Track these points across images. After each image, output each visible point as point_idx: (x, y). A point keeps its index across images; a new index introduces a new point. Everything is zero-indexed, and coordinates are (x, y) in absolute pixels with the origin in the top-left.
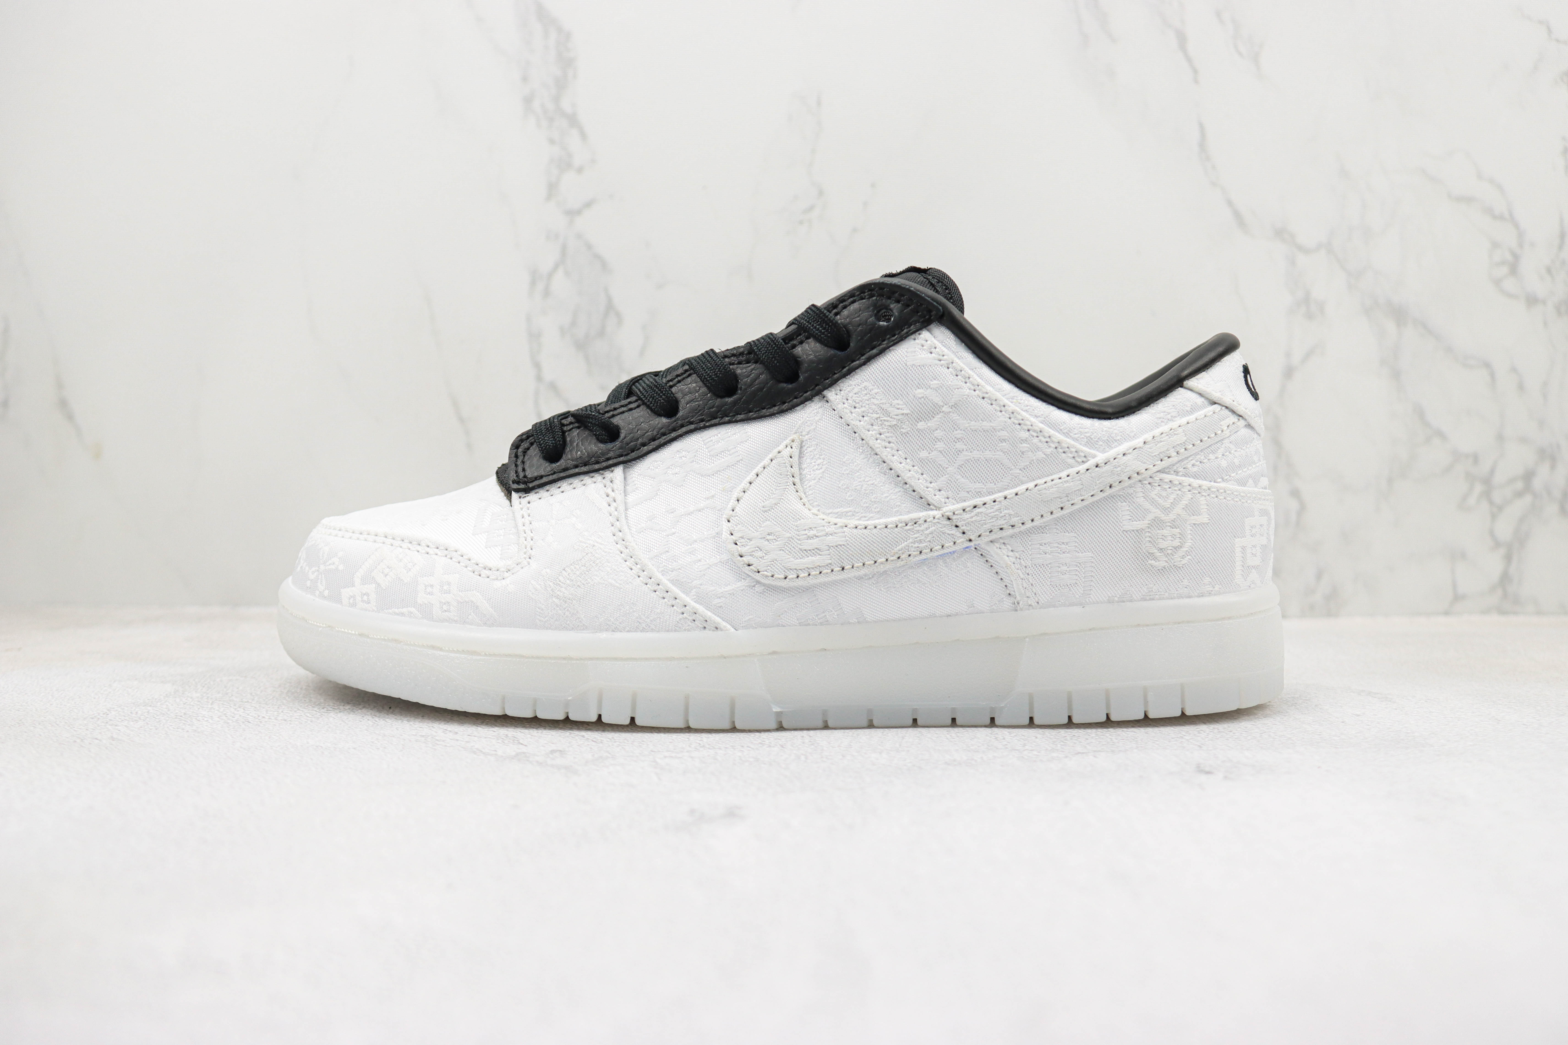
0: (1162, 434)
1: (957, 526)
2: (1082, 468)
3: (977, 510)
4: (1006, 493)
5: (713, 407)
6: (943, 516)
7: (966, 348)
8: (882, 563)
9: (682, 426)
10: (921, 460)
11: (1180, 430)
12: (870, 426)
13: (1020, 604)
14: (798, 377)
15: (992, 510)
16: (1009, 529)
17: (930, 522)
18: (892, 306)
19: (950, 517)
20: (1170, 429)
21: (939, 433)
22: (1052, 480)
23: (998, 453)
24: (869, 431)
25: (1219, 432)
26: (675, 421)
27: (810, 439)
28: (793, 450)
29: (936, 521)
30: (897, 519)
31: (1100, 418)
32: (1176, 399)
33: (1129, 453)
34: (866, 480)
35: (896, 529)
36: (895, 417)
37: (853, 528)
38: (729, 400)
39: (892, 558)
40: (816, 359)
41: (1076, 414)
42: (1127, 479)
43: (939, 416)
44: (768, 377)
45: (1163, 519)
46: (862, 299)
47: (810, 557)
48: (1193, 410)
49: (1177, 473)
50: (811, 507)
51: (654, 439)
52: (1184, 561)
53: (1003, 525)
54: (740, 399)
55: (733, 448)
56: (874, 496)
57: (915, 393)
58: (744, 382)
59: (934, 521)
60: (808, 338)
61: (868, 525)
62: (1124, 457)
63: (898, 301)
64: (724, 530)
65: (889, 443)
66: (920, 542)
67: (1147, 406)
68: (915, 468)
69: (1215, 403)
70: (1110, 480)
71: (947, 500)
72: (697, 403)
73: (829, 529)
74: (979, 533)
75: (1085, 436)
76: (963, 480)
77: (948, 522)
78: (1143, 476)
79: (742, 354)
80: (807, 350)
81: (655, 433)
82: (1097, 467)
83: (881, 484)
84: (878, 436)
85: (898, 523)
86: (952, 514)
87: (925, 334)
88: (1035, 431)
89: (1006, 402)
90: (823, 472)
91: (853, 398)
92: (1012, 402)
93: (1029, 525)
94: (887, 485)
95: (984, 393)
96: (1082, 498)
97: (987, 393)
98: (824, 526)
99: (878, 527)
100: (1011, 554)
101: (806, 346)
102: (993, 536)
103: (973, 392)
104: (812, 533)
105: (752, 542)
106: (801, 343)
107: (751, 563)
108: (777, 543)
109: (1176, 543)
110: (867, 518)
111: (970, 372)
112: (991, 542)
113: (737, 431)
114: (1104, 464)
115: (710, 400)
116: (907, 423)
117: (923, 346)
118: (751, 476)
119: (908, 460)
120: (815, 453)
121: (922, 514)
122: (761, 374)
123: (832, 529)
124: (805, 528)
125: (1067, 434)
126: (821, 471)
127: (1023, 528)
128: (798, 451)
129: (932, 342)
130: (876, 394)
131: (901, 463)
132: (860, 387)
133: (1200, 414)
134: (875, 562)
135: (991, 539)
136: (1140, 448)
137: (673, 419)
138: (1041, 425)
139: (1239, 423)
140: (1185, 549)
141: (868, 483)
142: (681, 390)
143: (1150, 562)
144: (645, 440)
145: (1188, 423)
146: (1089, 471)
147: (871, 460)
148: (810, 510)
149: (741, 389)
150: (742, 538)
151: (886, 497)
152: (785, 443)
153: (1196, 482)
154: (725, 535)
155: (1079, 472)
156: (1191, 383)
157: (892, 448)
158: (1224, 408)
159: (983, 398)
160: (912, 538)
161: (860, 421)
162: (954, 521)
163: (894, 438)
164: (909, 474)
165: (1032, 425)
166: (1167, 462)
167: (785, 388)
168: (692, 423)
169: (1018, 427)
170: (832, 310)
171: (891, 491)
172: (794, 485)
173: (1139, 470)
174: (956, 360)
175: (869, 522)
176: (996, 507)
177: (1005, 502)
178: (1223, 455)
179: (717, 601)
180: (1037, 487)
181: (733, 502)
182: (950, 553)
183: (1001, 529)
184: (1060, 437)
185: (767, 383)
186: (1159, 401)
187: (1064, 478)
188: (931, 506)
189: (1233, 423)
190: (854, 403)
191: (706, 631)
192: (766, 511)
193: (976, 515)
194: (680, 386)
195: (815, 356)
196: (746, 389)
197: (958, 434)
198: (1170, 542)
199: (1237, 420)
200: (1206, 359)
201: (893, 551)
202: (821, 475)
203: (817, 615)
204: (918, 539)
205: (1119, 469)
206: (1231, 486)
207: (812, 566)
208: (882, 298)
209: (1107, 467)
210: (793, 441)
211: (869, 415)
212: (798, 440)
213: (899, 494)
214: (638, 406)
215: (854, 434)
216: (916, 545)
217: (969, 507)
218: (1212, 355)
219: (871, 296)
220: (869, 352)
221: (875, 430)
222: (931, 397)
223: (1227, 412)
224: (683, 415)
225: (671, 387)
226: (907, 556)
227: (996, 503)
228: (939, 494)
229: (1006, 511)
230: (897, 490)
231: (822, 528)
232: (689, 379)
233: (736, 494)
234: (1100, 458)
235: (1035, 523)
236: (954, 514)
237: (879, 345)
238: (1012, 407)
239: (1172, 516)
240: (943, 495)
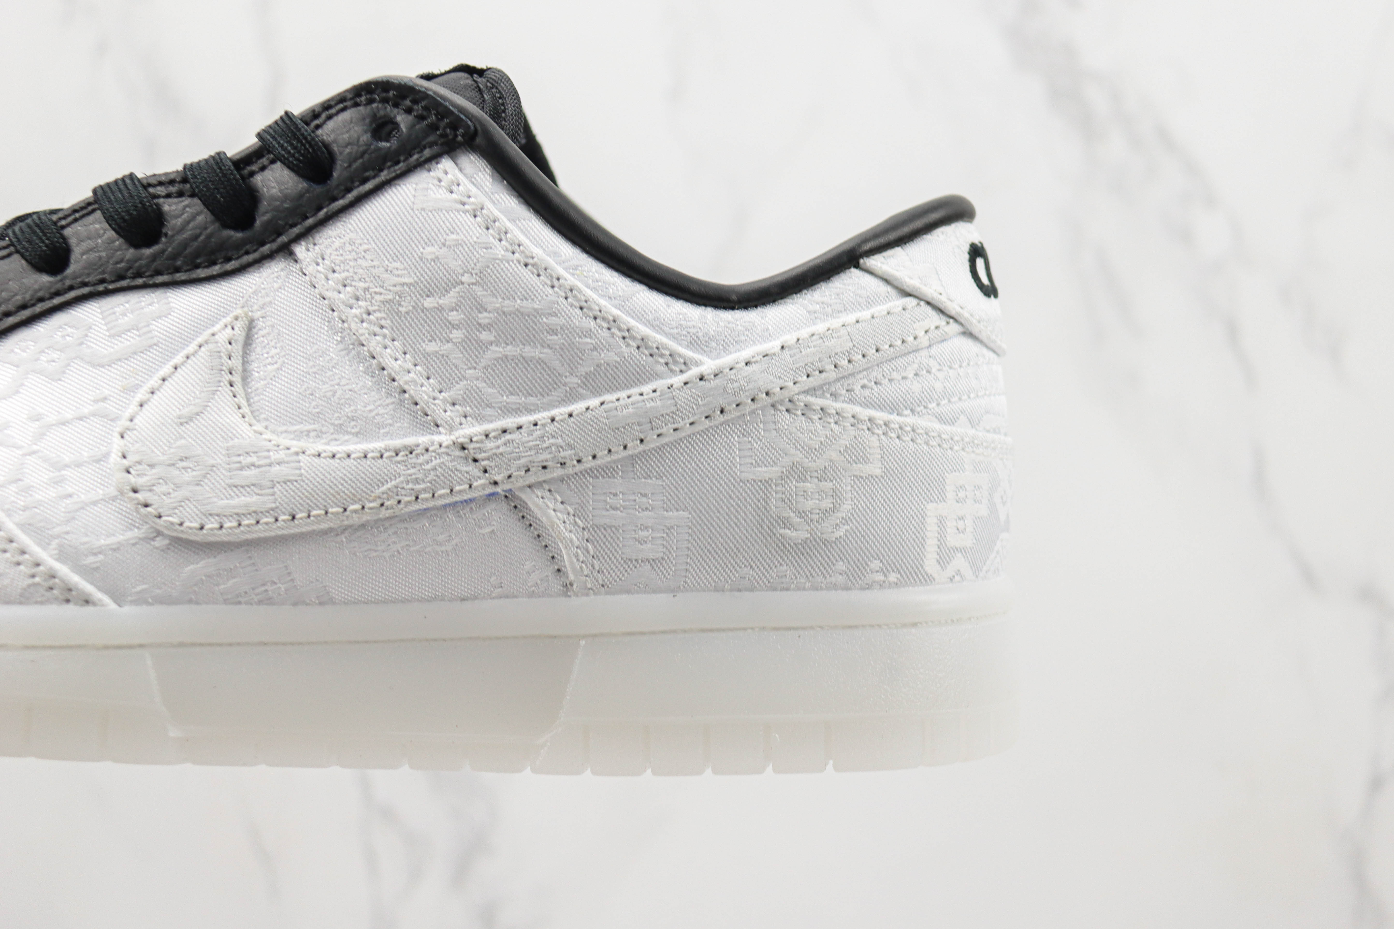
0: (813, 335)
1: (475, 460)
2: (677, 380)
3: (508, 437)
4: (555, 412)
5: (121, 261)
6: (454, 443)
7: (510, 188)
8: (356, 511)
9: (71, 288)
10: (426, 355)
11: (843, 332)
12: (354, 301)
13: (575, 586)
14: (254, 220)
15: (531, 438)
16: (557, 468)
17: (434, 451)
18: (399, 118)
19: (466, 446)
20: (826, 329)
21: (454, 316)
22: (629, 397)
23: (545, 350)
24: (351, 308)
25: (910, 339)
26: (61, 280)
27: (263, 317)
28: (235, 333)
29: (443, 450)
30: (383, 446)
31: (716, 307)
32: (844, 284)
33: (756, 362)
34: (341, 384)
35: (380, 461)
36: (391, 288)
37: (314, 456)
38: (147, 252)
39: (372, 505)
40: (280, 194)
41: (678, 297)
42: (749, 401)
43: (457, 289)
44: (208, 220)
45: (805, 465)
46: (356, 105)
47: (243, 498)
48: (870, 303)
49: (834, 396)
50: (254, 421)
51: (24, 307)
52: (840, 533)
53: (546, 461)
54: (163, 251)
55: (145, 326)
56: (352, 408)
57: (422, 253)
58: (173, 223)
59: (440, 451)
60: (273, 162)
61: (339, 452)
62: (748, 368)
63: (409, 111)
64: (114, 451)
65: (382, 327)
66: (417, 481)
67: (796, 293)
68: (419, 368)
69: (908, 295)
70: (722, 402)
71: (463, 420)
72: (97, 255)
73: (277, 456)
74: (509, 472)
75: (688, 333)
76: (490, 390)
77: (462, 454)
78: (776, 399)
79: (172, 182)
80: (269, 180)
81: (28, 296)
82: (701, 379)
83: (363, 391)
84: (365, 316)
85: (383, 451)
86: (469, 441)
87: (446, 164)
88: (604, 319)
89: (561, 271)
90: (278, 369)
91: (333, 257)
92: (573, 275)
93: (588, 463)
94: (373, 393)
95: (527, 257)
96: (676, 426)
97: (533, 258)
98: (268, 451)
99: (353, 456)
100: (560, 506)
101: (268, 174)
102: (531, 479)
103: (511, 254)
104: (249, 460)
105: (154, 471)
106: (263, 168)
107: (149, 502)
108: (194, 473)
109: (827, 504)
110: (338, 443)
111: (509, 225)
112: (529, 487)
113: (156, 300)
114: (712, 376)
115: (117, 251)
116: (409, 298)
117: (440, 181)
118: (166, 370)
119: (408, 356)
120: (269, 338)
121: (423, 439)
122: (198, 214)
123: (282, 455)
124: (239, 453)
125: (657, 328)
126: (276, 366)
127: (579, 468)
128: (244, 334)
129: (454, 176)
130: (365, 252)
131: (396, 360)
132: (342, 241)
133: (880, 309)
134: (345, 510)
135: (527, 483)
136: (774, 354)
137: (59, 277)
138: (616, 312)
139: (947, 329)
140: (840, 515)
141: (344, 388)
142: (76, 234)
143: (782, 531)
144: (11, 307)
145: (858, 322)
146: (688, 386)
147: (353, 352)
148: (251, 425)
149: (166, 235)
150: (139, 463)
151: (370, 411)
152: (224, 321)
153: (864, 413)
154: (115, 458)
155: (672, 386)
156: (874, 262)
157: (385, 336)
158: (922, 303)
159: (526, 265)
160: (404, 475)
161: (340, 292)
162: (472, 451)
163: (388, 322)
164: (407, 377)
165: (600, 311)
166: (817, 379)
167: (232, 237)
168: (85, 284)
169: (578, 311)
170: (312, 121)
171: (378, 403)
172: (231, 386)
173: (769, 388)
174: (488, 204)
175: (340, 448)
176: (538, 433)
177: (551, 428)
178: (916, 375)
179: (91, 560)
180: (603, 406)
181: (133, 408)
182: (465, 501)
183: (544, 468)
184: (644, 330)
185: (206, 228)
186: (816, 286)
187: (647, 394)
188: (440, 428)
189: (937, 328)
190: (333, 265)
191: (71, 607)
192: (181, 424)
193: (505, 444)
194: (78, 227)
195: (280, 191)
196: (173, 236)
197: (484, 318)
198: (817, 501)
199: (944, 323)
200: (906, 230)
201: (373, 495)
202: (274, 373)
203: (253, 589)
204: (414, 477)
205: (736, 385)
206: (923, 422)
207: (244, 512)
208: (386, 105)
209: (717, 381)
210: (236, 318)
211: (353, 283)
212: (244, 319)
213: (391, 407)
214: (9, 255)
215: (331, 312)
216: (410, 486)
217: (494, 430)
218: (918, 224)
219: (371, 101)
220: (358, 186)
221: (360, 307)
222: (445, 260)
223: (929, 309)
224: (74, 272)
225: (63, 227)
226: (396, 503)
227: (538, 427)
228: (451, 411)
229: (552, 441)
230: (390, 400)
231: (266, 454)
232: (91, 218)
233: (141, 395)
234: (708, 365)
235: (598, 462)
236: (471, 441)
237: (374, 177)
238: (570, 280)
239: (820, 463)
240: (458, 411)
